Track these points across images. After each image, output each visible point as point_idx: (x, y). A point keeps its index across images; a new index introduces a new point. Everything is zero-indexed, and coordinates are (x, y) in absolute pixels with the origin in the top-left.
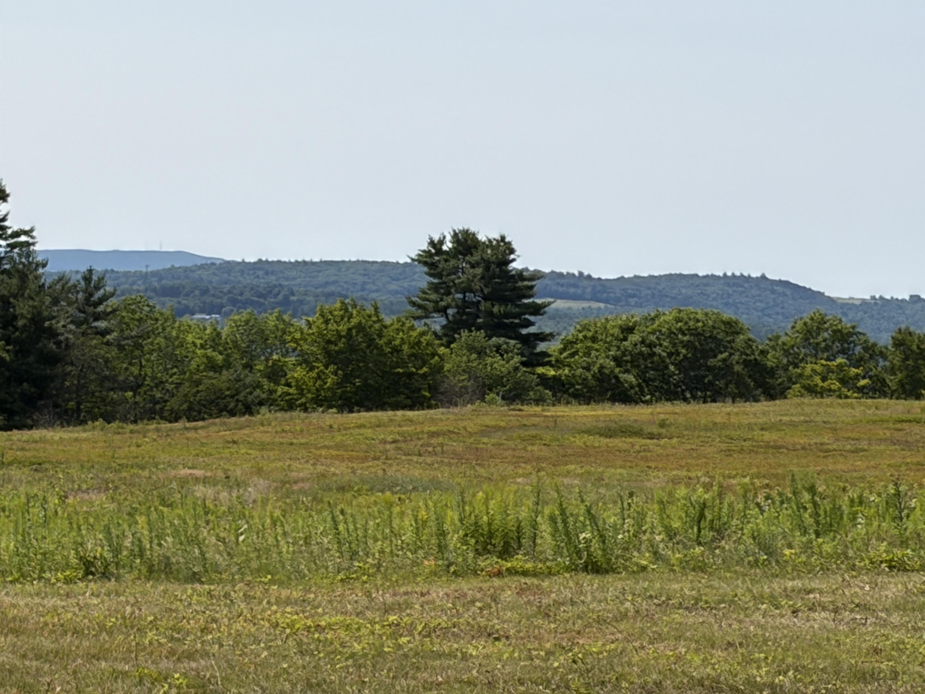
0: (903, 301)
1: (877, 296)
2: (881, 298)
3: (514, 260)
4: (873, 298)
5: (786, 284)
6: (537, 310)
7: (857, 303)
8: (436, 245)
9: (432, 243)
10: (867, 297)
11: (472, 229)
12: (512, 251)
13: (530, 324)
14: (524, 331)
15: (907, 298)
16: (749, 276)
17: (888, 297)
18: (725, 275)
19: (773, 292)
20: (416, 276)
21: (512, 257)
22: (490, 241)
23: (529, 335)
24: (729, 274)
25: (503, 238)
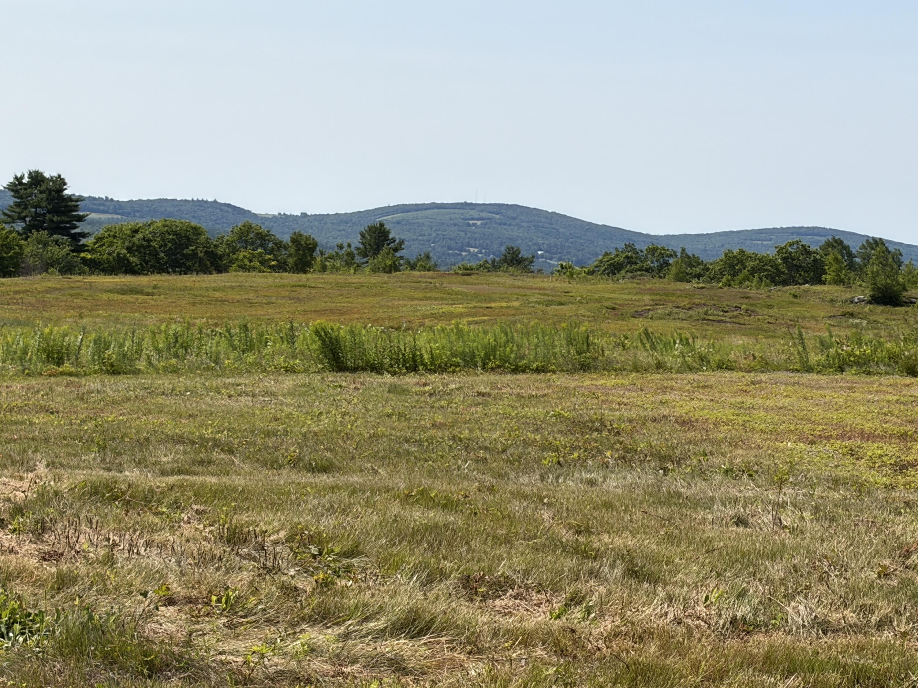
0: (297, 216)
1: (282, 213)
2: (284, 214)
3: (66, 189)
4: (280, 214)
5: (229, 205)
6: (80, 219)
7: (270, 217)
8: (19, 179)
9: (16, 178)
10: (276, 214)
11: (41, 170)
12: (65, 184)
13: (75, 227)
14: (73, 231)
15: (299, 214)
16: (207, 201)
17: (289, 214)
18: (193, 200)
19: (221, 210)
20: (7, 198)
21: (65, 187)
22: (52, 178)
23: (75, 233)
24: (195, 199)
25: (59, 176)
